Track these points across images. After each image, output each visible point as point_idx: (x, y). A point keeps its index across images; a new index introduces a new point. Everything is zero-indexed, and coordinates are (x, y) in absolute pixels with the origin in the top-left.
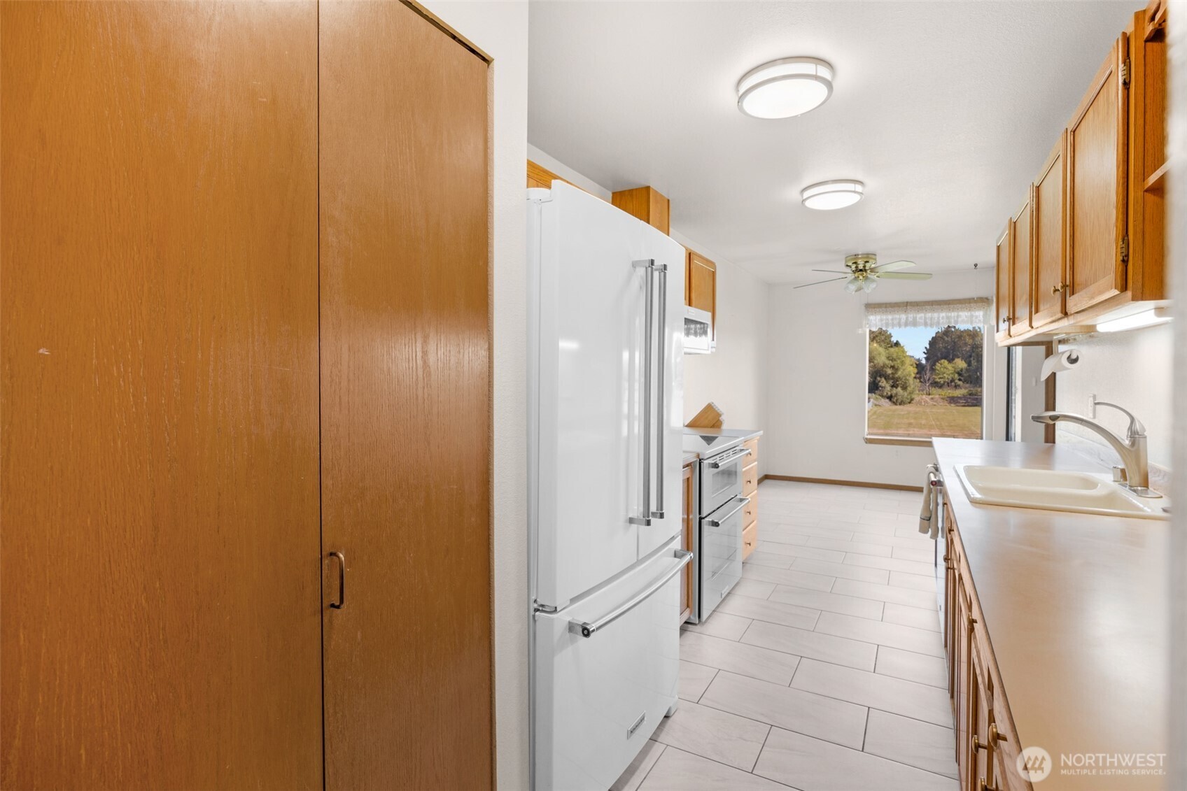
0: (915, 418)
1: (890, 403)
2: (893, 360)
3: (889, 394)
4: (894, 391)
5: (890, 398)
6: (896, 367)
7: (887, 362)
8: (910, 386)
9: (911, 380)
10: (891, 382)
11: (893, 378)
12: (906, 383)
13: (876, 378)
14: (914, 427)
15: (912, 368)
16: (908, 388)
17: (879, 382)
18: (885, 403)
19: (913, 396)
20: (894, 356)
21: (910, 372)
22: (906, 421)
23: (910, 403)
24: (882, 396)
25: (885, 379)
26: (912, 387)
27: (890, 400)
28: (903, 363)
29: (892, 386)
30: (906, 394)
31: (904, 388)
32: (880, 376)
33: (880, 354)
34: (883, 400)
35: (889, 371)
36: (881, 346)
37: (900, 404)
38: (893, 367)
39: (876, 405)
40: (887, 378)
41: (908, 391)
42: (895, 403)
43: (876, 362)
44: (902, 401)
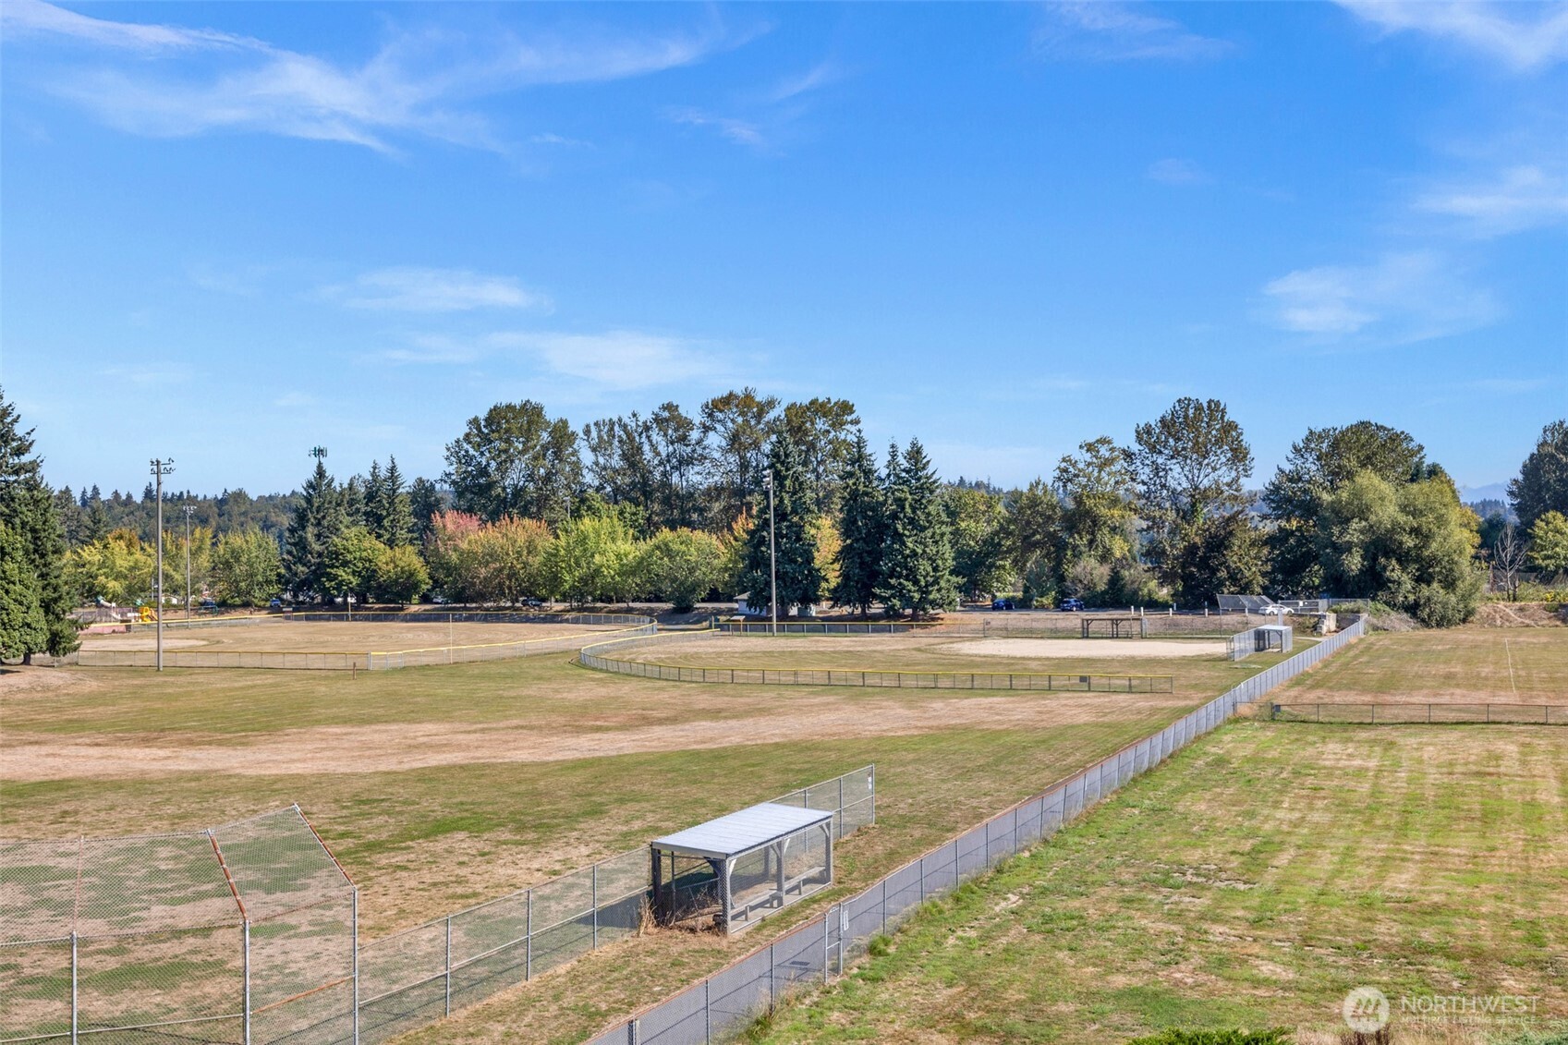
0: (1467, 662)
1: (1412, 622)
2: (1416, 513)
3: (1411, 598)
4: (1425, 591)
5: (1412, 609)
6: (1424, 529)
7: (1402, 518)
8: (1462, 577)
9: (1464, 564)
10: (1413, 568)
11: (1418, 559)
12: (1451, 570)
13: (1375, 559)
14: (1458, 686)
15: (1466, 533)
16: (1459, 583)
17: (1385, 568)
18: (1401, 624)
19: (1472, 605)
20: (1420, 503)
21: (1460, 543)
22: (1443, 669)
23: (1464, 621)
24: (1392, 605)
25: (1399, 561)
26: (1469, 580)
27: (1414, 615)
28: (1441, 521)
29: (1418, 580)
30: (1453, 599)
31: (1449, 584)
32: (1387, 556)
33: (1382, 499)
34: (1394, 615)
35: (1409, 542)
36: (1384, 478)
37: (1439, 625)
38: (1415, 531)
39: (1376, 629)
40: (1404, 559)
41: (1459, 592)
42: (1426, 623)
43: (1373, 518)
44: (1443, 618)
